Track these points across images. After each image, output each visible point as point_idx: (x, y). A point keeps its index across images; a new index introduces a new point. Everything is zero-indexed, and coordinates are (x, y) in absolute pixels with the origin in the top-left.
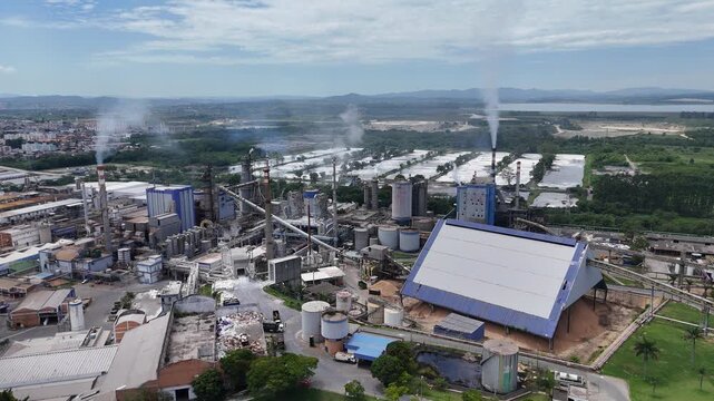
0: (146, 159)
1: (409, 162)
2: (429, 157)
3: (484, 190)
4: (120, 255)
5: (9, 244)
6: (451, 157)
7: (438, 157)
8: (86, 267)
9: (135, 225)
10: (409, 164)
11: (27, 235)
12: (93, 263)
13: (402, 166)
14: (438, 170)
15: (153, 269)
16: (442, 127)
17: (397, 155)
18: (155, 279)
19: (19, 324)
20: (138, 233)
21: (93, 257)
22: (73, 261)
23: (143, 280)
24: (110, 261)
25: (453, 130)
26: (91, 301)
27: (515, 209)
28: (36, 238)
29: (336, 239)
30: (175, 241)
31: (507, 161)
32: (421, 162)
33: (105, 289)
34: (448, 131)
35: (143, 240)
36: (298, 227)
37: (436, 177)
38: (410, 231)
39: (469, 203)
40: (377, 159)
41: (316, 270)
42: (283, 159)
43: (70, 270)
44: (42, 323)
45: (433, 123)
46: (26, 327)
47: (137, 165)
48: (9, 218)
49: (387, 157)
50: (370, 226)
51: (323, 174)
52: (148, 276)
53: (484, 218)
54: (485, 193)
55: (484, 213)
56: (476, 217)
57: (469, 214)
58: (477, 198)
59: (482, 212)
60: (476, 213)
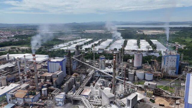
0: (24, 44)
3: (176, 56)
4: (43, 92)
8: (31, 100)
9: (46, 77)
12: (33, 98)
18: (63, 104)
20: (48, 80)
21: (33, 95)
22: (24, 98)
23: (58, 104)
36: (108, 73)
38: (150, 73)
39: (169, 62)
47: (22, 46)
52: (60, 103)
53: (175, 67)
54: (176, 58)
55: (175, 65)
56: (172, 66)
57: (169, 66)
58: (173, 59)
59: (174, 65)
60: (172, 65)
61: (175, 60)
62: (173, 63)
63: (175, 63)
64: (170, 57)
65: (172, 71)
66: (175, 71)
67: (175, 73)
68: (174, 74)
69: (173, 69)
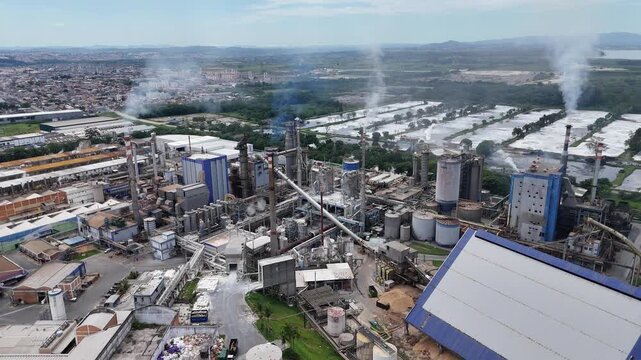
1: (484, 122)
2: (510, 115)
3: (546, 182)
4: (145, 224)
5: (65, 202)
6: (534, 117)
7: (521, 115)
8: (110, 236)
10: (485, 124)
11: (82, 194)
12: (116, 233)
13: (476, 127)
14: (513, 133)
15: (164, 246)
16: (535, 79)
17: (475, 111)
18: (167, 256)
19: (20, 300)
20: (167, 202)
21: (118, 226)
22: (100, 229)
23: (156, 256)
24: (135, 231)
25: (545, 83)
26: (96, 279)
27: (586, 206)
28: (91, 197)
29: (361, 224)
30: (194, 217)
31: (600, 124)
32: (499, 120)
33: (120, 262)
34: (540, 84)
35: (169, 209)
37: (511, 141)
38: (449, 223)
39: (525, 195)
40: (450, 117)
41: (323, 266)
42: (354, 114)
43: (97, 238)
44: (40, 301)
45: (527, 73)
46: (26, 303)
48: (75, 174)
49: (463, 114)
50: (404, 211)
51: (386, 134)
53: (542, 214)
54: (547, 185)
55: (543, 209)
56: (533, 212)
57: (524, 208)
58: (536, 190)
59: (540, 207)
60: (533, 209)
61: (544, 192)
62: (537, 201)
63: (543, 202)
64: (526, 180)
65: (532, 226)
66: (540, 228)
67: (542, 234)
68: (539, 238)
69: (534, 221)
